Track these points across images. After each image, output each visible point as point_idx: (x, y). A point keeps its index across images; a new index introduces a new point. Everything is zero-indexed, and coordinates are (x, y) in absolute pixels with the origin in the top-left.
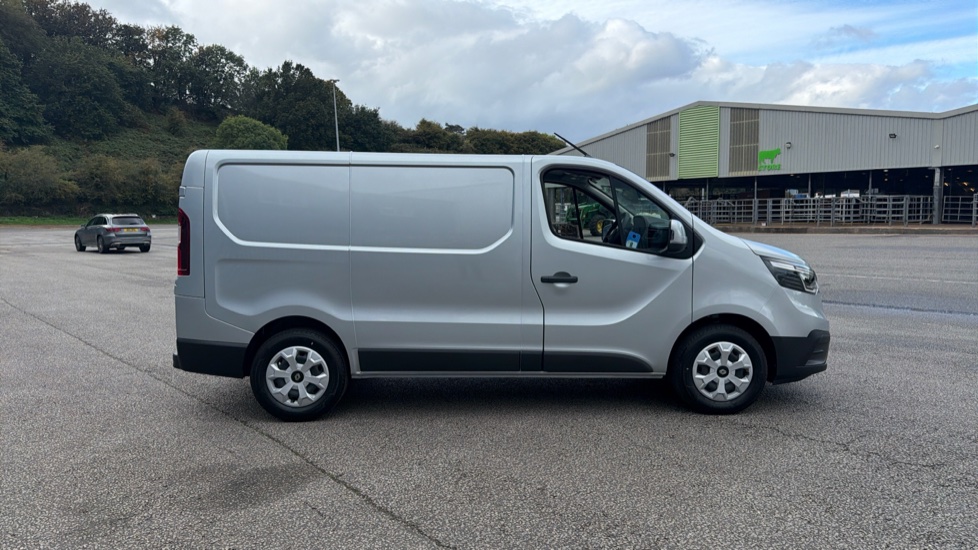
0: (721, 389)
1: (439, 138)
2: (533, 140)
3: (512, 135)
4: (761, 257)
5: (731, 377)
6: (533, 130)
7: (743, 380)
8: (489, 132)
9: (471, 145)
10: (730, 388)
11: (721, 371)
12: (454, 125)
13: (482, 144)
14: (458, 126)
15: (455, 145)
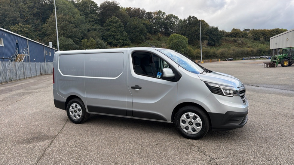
0: (190, 130)
1: (239, 34)
2: (277, 32)
3: (268, 31)
4: (204, 81)
5: (194, 125)
6: (277, 28)
7: (198, 127)
8: (259, 30)
9: (251, 35)
10: (194, 130)
11: (190, 123)
12: (247, 29)
13: (256, 35)
14: (249, 29)
15: (245, 36)
